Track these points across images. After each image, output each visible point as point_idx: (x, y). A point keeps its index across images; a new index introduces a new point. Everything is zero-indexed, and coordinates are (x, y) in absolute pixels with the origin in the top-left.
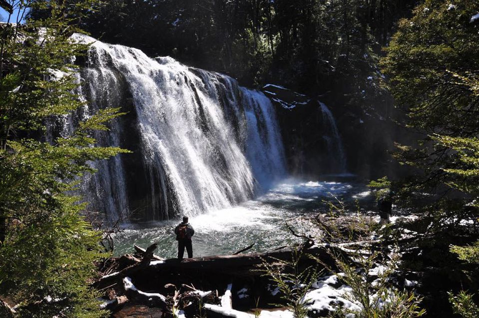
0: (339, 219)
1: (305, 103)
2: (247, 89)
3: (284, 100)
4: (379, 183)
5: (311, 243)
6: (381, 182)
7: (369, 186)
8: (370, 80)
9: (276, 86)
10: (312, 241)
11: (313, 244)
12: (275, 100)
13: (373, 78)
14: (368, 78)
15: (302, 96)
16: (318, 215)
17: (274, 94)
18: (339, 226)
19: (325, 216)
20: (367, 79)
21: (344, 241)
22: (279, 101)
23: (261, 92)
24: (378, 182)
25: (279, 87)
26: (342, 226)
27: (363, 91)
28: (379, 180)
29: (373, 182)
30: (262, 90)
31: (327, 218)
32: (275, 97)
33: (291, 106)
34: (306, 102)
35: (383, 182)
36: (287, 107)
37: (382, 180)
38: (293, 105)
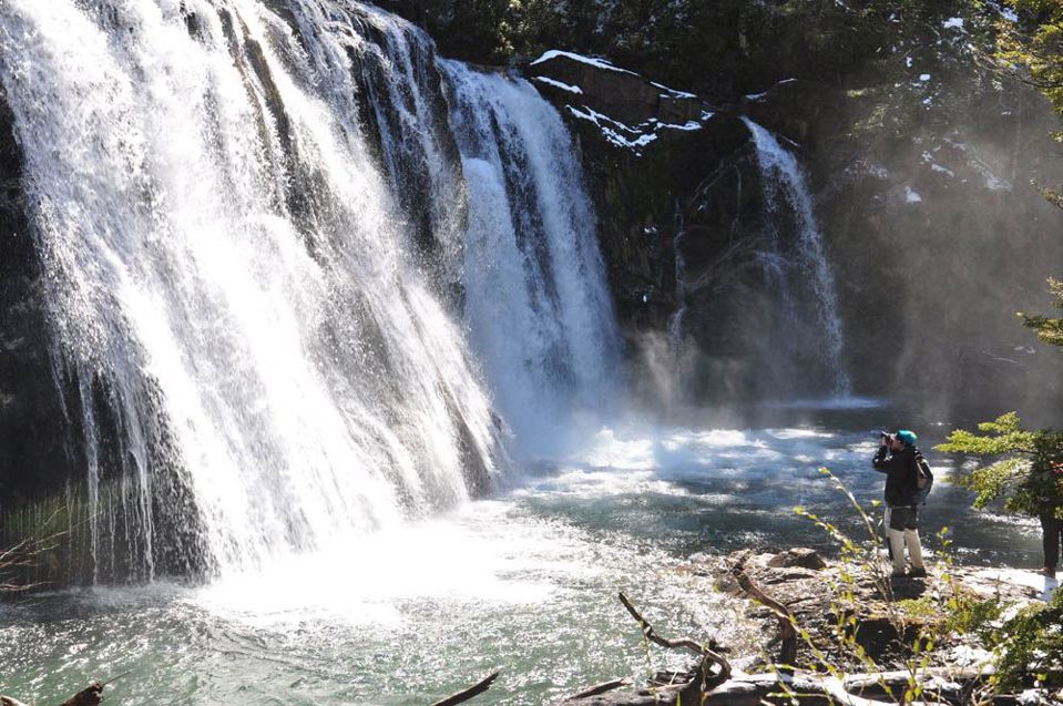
0: (825, 572)
1: (693, 126)
2: (471, 68)
3: (614, 111)
4: (985, 439)
5: (716, 669)
6: (992, 434)
7: (943, 447)
8: (953, 31)
9: (584, 59)
10: (721, 662)
11: (725, 674)
12: (579, 114)
13: (968, 26)
14: (947, 25)
15: (683, 98)
16: (743, 559)
17: (575, 89)
18: (824, 604)
19: (772, 563)
20: (942, 30)
21: (847, 665)
22: (593, 116)
23: (524, 82)
24: (981, 434)
25: (593, 62)
26: (838, 606)
27: (925, 77)
28: (983, 426)
29: (959, 434)
30: (529, 73)
31: (778, 570)
32: (577, 101)
33: (638, 136)
34: (697, 119)
35: (1002, 434)
36: (622, 140)
37: (999, 428)
38: (648, 131)
